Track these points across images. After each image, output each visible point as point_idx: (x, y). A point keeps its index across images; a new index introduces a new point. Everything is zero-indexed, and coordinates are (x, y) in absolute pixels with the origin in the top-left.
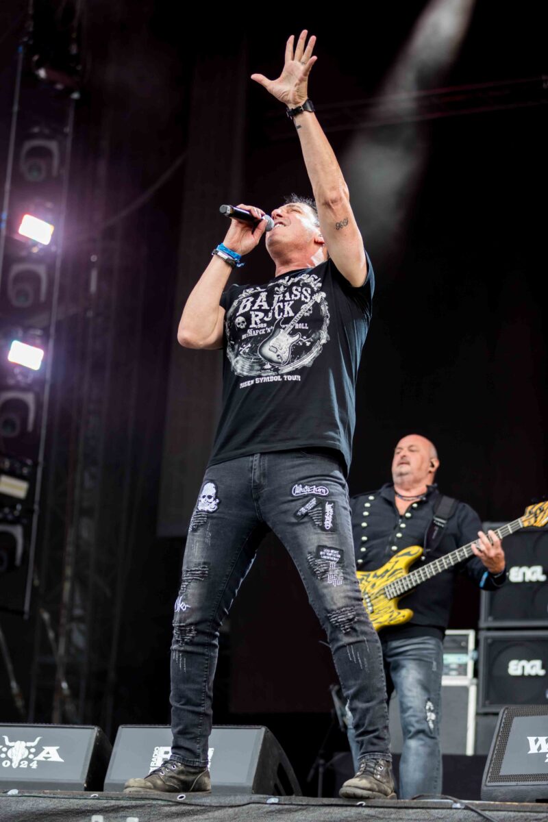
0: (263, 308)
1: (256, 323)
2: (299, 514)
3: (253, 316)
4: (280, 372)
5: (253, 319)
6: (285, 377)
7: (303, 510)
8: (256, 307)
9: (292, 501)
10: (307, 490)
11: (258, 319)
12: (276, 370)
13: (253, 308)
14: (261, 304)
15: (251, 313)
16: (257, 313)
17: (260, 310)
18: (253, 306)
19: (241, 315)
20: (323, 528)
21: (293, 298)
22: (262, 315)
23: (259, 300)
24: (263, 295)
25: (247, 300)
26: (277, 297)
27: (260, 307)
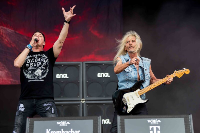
1: (31, 66)
2: (46, 110)
3: (31, 64)
4: (39, 79)
6: (40, 80)
7: (47, 109)
9: (44, 107)
10: (47, 105)
11: (32, 65)
12: (38, 78)
18: (31, 62)
20: (52, 113)
21: (41, 61)
22: (33, 64)
23: (32, 60)
24: (33, 59)
25: (29, 60)
26: (36, 59)
27: (32, 62)
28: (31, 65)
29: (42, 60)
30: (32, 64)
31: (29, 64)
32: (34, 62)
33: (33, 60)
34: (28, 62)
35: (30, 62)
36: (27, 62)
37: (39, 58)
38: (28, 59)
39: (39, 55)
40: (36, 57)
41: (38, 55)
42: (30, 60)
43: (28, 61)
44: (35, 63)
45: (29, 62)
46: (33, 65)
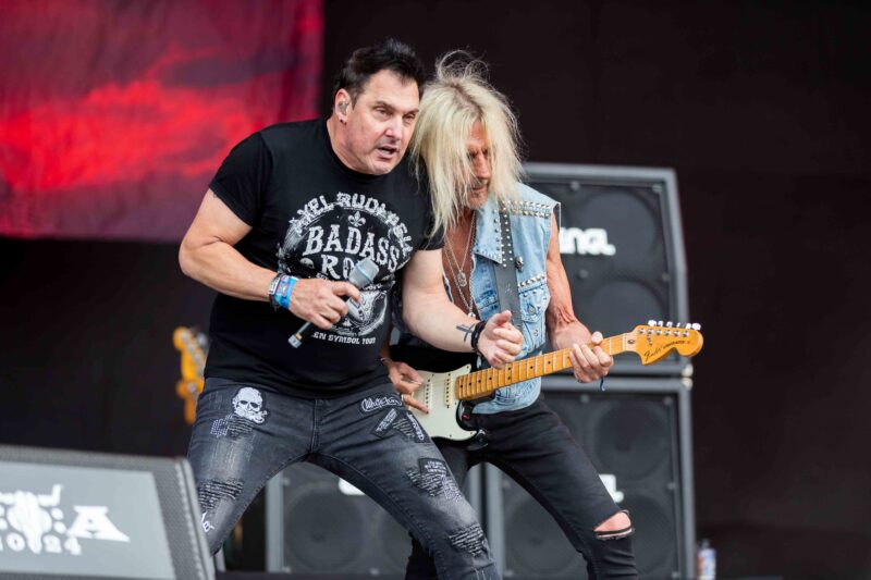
0: (336, 250)
1: (328, 271)
2: (379, 429)
3: (325, 261)
4: (360, 333)
5: (325, 266)
7: (384, 424)
8: (328, 249)
11: (330, 266)
12: (356, 330)
13: (325, 250)
14: (333, 242)
15: (323, 256)
16: (330, 257)
17: (333, 253)
18: (324, 247)
19: (309, 256)
21: (378, 260)
22: (335, 260)
23: (330, 238)
24: (335, 228)
25: (317, 233)
26: (351, 235)
27: (333, 246)
28: (324, 270)
29: (382, 258)
30: (329, 261)
31: (317, 259)
32: (339, 248)
33: (337, 235)
34: (309, 251)
35: (322, 252)
36: (304, 250)
37: (371, 236)
38: (313, 230)
39: (372, 205)
40: (352, 212)
41: (370, 200)
42: (321, 233)
43: (310, 243)
44: (347, 259)
45: (317, 250)
46: (338, 269)
